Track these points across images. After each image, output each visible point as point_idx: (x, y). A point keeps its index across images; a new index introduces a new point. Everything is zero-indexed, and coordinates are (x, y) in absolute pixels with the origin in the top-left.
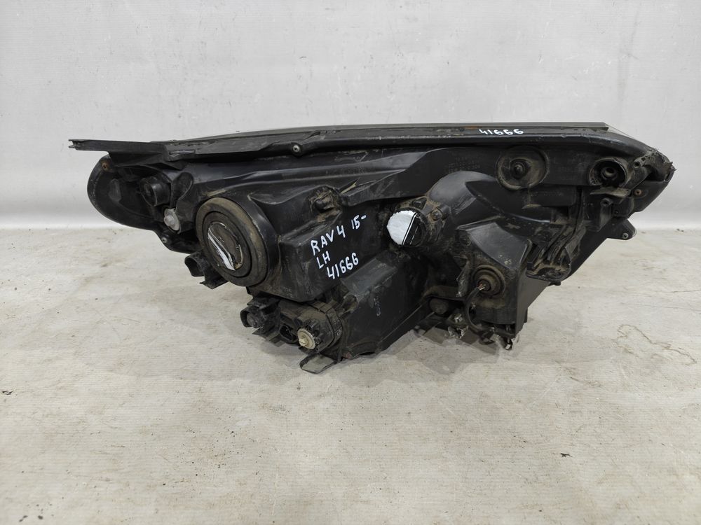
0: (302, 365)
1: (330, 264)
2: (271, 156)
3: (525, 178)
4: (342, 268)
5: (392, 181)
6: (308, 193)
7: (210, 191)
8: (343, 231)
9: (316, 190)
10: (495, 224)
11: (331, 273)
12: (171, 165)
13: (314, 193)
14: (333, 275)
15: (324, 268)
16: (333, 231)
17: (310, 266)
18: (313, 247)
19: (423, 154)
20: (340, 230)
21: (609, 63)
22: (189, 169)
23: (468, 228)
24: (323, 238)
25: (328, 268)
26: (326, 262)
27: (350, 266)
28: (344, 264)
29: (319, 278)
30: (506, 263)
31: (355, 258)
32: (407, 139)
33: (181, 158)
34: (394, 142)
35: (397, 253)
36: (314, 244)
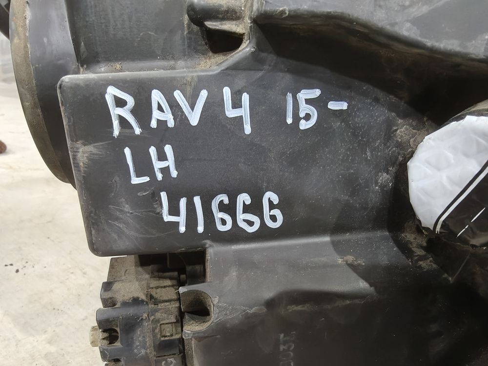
1: (175, 188)
4: (219, 215)
8: (244, 112)
14: (182, 219)
15: (154, 187)
16: (204, 94)
18: (115, 112)
20: (237, 104)
24: (157, 97)
25: (163, 195)
26: (159, 176)
27: (248, 223)
28: (230, 209)
31: (272, 206)
36: (120, 103)
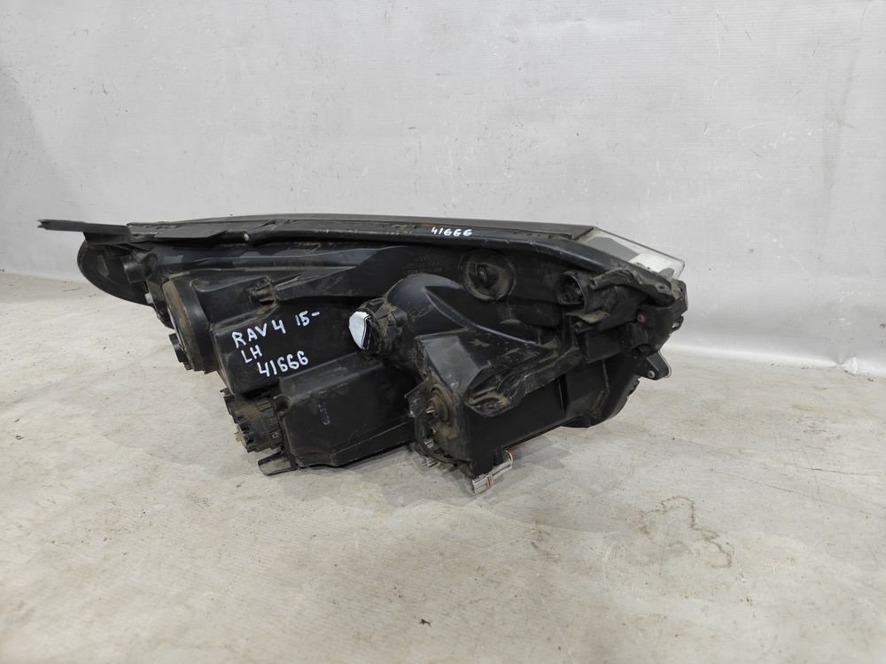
0: (260, 463)
1: (262, 360)
2: (230, 243)
3: (495, 287)
4: (281, 366)
5: (340, 278)
6: (245, 283)
7: (170, 273)
8: (281, 326)
9: (256, 281)
10: (456, 338)
11: (264, 369)
12: (137, 246)
13: (253, 284)
14: (267, 371)
15: (254, 362)
16: (265, 325)
17: (231, 358)
18: (236, 340)
19: (374, 250)
20: (278, 324)
21: (809, 134)
22: (157, 250)
23: (423, 339)
24: (249, 331)
25: (258, 364)
26: (255, 357)
27: (294, 365)
28: (285, 362)
29: (246, 372)
30: (452, 385)
31: (302, 356)
32: (354, 234)
33: (146, 240)
34: (342, 236)
35: (368, 358)
36: (237, 336)
